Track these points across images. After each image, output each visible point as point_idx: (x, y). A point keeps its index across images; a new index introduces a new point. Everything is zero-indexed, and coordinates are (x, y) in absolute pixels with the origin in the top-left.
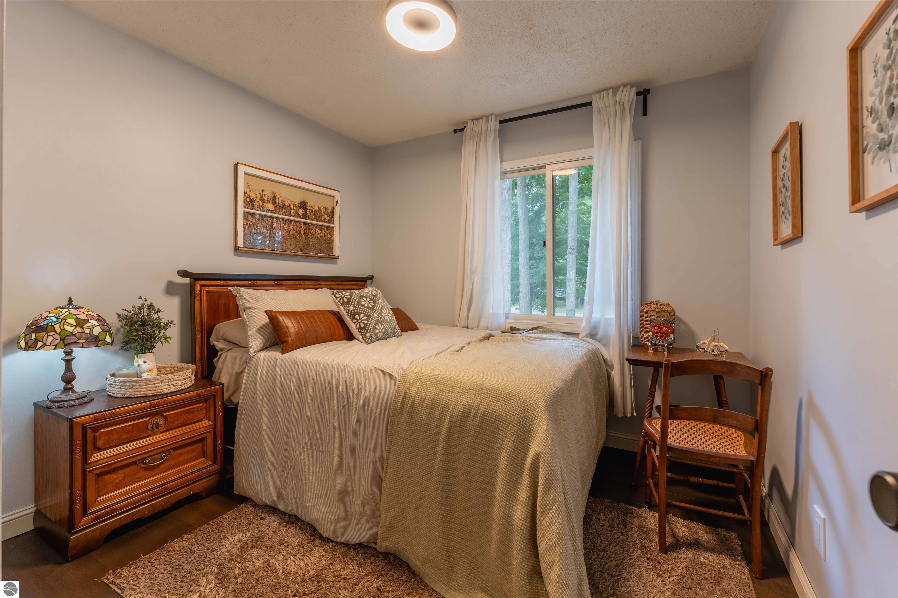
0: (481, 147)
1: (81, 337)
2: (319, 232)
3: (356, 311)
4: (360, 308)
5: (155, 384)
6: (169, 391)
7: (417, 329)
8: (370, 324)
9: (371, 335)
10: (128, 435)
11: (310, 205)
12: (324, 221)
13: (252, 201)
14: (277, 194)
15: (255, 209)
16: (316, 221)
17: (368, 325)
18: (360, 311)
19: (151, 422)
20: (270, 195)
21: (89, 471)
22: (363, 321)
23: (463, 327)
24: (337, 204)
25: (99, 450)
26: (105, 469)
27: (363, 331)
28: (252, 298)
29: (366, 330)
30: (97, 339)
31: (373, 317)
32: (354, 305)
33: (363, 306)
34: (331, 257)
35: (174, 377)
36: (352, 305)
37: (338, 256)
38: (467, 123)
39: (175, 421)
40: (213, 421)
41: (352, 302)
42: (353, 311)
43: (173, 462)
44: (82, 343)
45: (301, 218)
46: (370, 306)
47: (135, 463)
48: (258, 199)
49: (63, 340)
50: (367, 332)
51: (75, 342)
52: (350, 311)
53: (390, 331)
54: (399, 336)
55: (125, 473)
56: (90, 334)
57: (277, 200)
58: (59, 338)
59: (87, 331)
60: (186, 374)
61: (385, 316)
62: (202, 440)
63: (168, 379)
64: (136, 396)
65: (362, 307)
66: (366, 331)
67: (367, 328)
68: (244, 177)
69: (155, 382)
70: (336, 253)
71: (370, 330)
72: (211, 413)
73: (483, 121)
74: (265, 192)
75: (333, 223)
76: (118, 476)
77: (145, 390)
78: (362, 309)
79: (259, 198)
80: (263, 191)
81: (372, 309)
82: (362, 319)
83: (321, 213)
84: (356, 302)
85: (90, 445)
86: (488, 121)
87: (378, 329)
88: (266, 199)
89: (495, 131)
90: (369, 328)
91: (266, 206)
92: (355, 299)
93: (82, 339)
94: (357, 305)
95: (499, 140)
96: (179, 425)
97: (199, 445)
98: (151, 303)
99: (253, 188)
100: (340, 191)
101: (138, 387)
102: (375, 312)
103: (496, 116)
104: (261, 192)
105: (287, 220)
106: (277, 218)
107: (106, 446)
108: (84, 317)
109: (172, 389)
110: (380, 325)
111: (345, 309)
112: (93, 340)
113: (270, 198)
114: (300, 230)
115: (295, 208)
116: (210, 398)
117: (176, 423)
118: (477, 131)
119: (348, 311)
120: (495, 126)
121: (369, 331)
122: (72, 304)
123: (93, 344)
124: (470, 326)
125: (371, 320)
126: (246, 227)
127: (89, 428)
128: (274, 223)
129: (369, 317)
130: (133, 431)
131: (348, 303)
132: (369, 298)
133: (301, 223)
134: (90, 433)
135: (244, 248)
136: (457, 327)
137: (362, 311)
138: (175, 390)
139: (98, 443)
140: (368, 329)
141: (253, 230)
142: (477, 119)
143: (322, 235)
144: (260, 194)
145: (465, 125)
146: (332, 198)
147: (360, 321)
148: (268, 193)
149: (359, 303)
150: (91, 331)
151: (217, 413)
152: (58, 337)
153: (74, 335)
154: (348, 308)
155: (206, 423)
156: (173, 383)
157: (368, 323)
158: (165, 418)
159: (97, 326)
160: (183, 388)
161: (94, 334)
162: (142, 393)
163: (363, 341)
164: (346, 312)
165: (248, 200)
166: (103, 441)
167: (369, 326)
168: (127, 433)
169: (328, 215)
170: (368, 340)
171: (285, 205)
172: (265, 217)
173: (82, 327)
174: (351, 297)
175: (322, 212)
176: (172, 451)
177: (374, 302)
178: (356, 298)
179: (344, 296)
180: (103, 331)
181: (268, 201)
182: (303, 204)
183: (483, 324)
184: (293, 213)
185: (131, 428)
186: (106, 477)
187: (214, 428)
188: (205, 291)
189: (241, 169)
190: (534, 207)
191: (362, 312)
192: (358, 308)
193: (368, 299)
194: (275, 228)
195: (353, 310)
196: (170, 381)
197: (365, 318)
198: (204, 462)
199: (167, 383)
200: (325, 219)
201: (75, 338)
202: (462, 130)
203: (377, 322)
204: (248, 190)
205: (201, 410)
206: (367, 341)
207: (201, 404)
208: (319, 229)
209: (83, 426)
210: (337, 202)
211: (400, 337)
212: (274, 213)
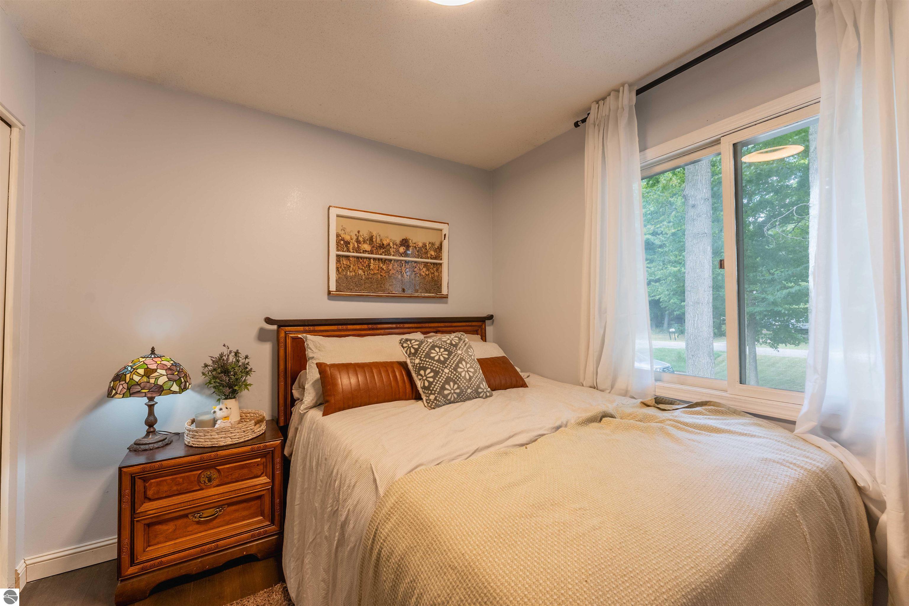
0: (609, 136)
1: (144, 387)
2: (424, 269)
3: (421, 365)
4: (427, 362)
5: (211, 435)
6: (225, 444)
7: (524, 385)
8: (436, 383)
9: (436, 397)
10: (179, 488)
11: (414, 242)
12: (431, 257)
13: (347, 243)
14: (374, 234)
15: (350, 252)
16: (421, 258)
17: (434, 383)
18: (427, 366)
19: (204, 475)
20: (367, 236)
21: (137, 521)
22: (428, 379)
23: (591, 387)
24: (445, 238)
25: (150, 500)
26: (154, 520)
27: (427, 392)
28: (316, 347)
29: (431, 390)
30: (161, 388)
31: (442, 374)
32: (421, 357)
33: (433, 358)
34: (437, 296)
35: (231, 429)
36: (419, 358)
37: (447, 295)
38: (590, 109)
39: (228, 475)
40: (271, 479)
41: (419, 354)
42: (418, 365)
43: (227, 518)
44: (145, 393)
45: (403, 257)
46: (442, 359)
47: (186, 516)
48: (353, 241)
49: (130, 390)
50: (431, 394)
51: (139, 392)
52: (415, 365)
53: (469, 391)
54: (487, 397)
55: (176, 525)
56: (154, 384)
57: (374, 240)
58: (126, 388)
59: (152, 381)
60: (246, 427)
61: (462, 372)
62: (259, 497)
63: (224, 432)
64: (196, 446)
65: (430, 361)
66: (430, 392)
67: (431, 388)
68: (337, 220)
69: (212, 434)
70: (444, 291)
71: (436, 390)
72: (270, 470)
73: (611, 100)
74: (361, 233)
75: (441, 259)
76: (169, 527)
77: (203, 440)
78: (430, 363)
79: (354, 239)
80: (359, 232)
81: (443, 363)
82: (427, 376)
83: (426, 249)
84: (424, 354)
85: (139, 496)
86: (617, 97)
87: (448, 390)
88: (361, 239)
89: (630, 107)
90: (434, 387)
91: (362, 247)
92: (424, 349)
93: (146, 388)
94: (424, 358)
95: (637, 119)
96: (234, 480)
97: (258, 502)
98: (238, 350)
99: (348, 230)
100: (448, 224)
101: (198, 437)
102: (446, 367)
103: (631, 85)
104: (357, 234)
105: (386, 260)
106: (374, 259)
107: (156, 497)
108: (154, 367)
109: (229, 442)
110: (452, 384)
111: (411, 362)
112: (157, 390)
113: (367, 238)
114: (402, 269)
115: (395, 246)
116: (268, 453)
117: (230, 478)
118: (604, 115)
119: (413, 365)
120: (630, 100)
121: (433, 392)
122: (154, 354)
123: (156, 394)
124: (600, 386)
125: (439, 378)
126: (340, 270)
127: (138, 478)
128: (371, 264)
129: (436, 373)
130: (184, 483)
131: (415, 354)
132: (444, 348)
133: (403, 262)
134: (139, 483)
135: (336, 291)
136: (583, 386)
137: (429, 365)
138: (232, 443)
139: (148, 493)
140: (433, 390)
141: (348, 273)
142: (604, 99)
143: (427, 273)
144: (356, 235)
145: (588, 113)
146: (439, 231)
147: (424, 378)
148: (365, 234)
149: (428, 355)
150: (156, 381)
151: (275, 471)
152: (125, 386)
153: (139, 385)
154: (414, 361)
155: (264, 479)
156: (230, 435)
157: (434, 381)
158: (219, 471)
159: (164, 375)
160: (242, 440)
161: (158, 383)
162: (201, 443)
163: (426, 404)
164: (412, 366)
165: (342, 242)
166: (152, 492)
167: (435, 385)
168: (177, 485)
169: (435, 251)
170: (431, 405)
171: (383, 244)
172: (361, 259)
173: (148, 377)
174: (419, 347)
175: (428, 248)
176: (226, 506)
177: (450, 354)
178: (426, 349)
179: (412, 346)
180: (169, 380)
181: (364, 242)
182: (404, 242)
183: (620, 384)
184: (393, 252)
185: (181, 480)
186: (157, 527)
187: (272, 486)
188: (290, 337)
189: (334, 212)
190: (757, 220)
191: (429, 367)
192: (425, 361)
193: (442, 350)
194: (372, 269)
195: (420, 364)
196: (226, 433)
197: (432, 374)
198: (260, 522)
199: (224, 435)
200: (432, 255)
201: (139, 387)
202: (584, 121)
203: (448, 381)
204: (342, 233)
205: (258, 465)
206: (429, 405)
207: (259, 460)
208: (424, 267)
209: (131, 476)
210: (445, 235)
211: (488, 399)
212: (372, 253)
